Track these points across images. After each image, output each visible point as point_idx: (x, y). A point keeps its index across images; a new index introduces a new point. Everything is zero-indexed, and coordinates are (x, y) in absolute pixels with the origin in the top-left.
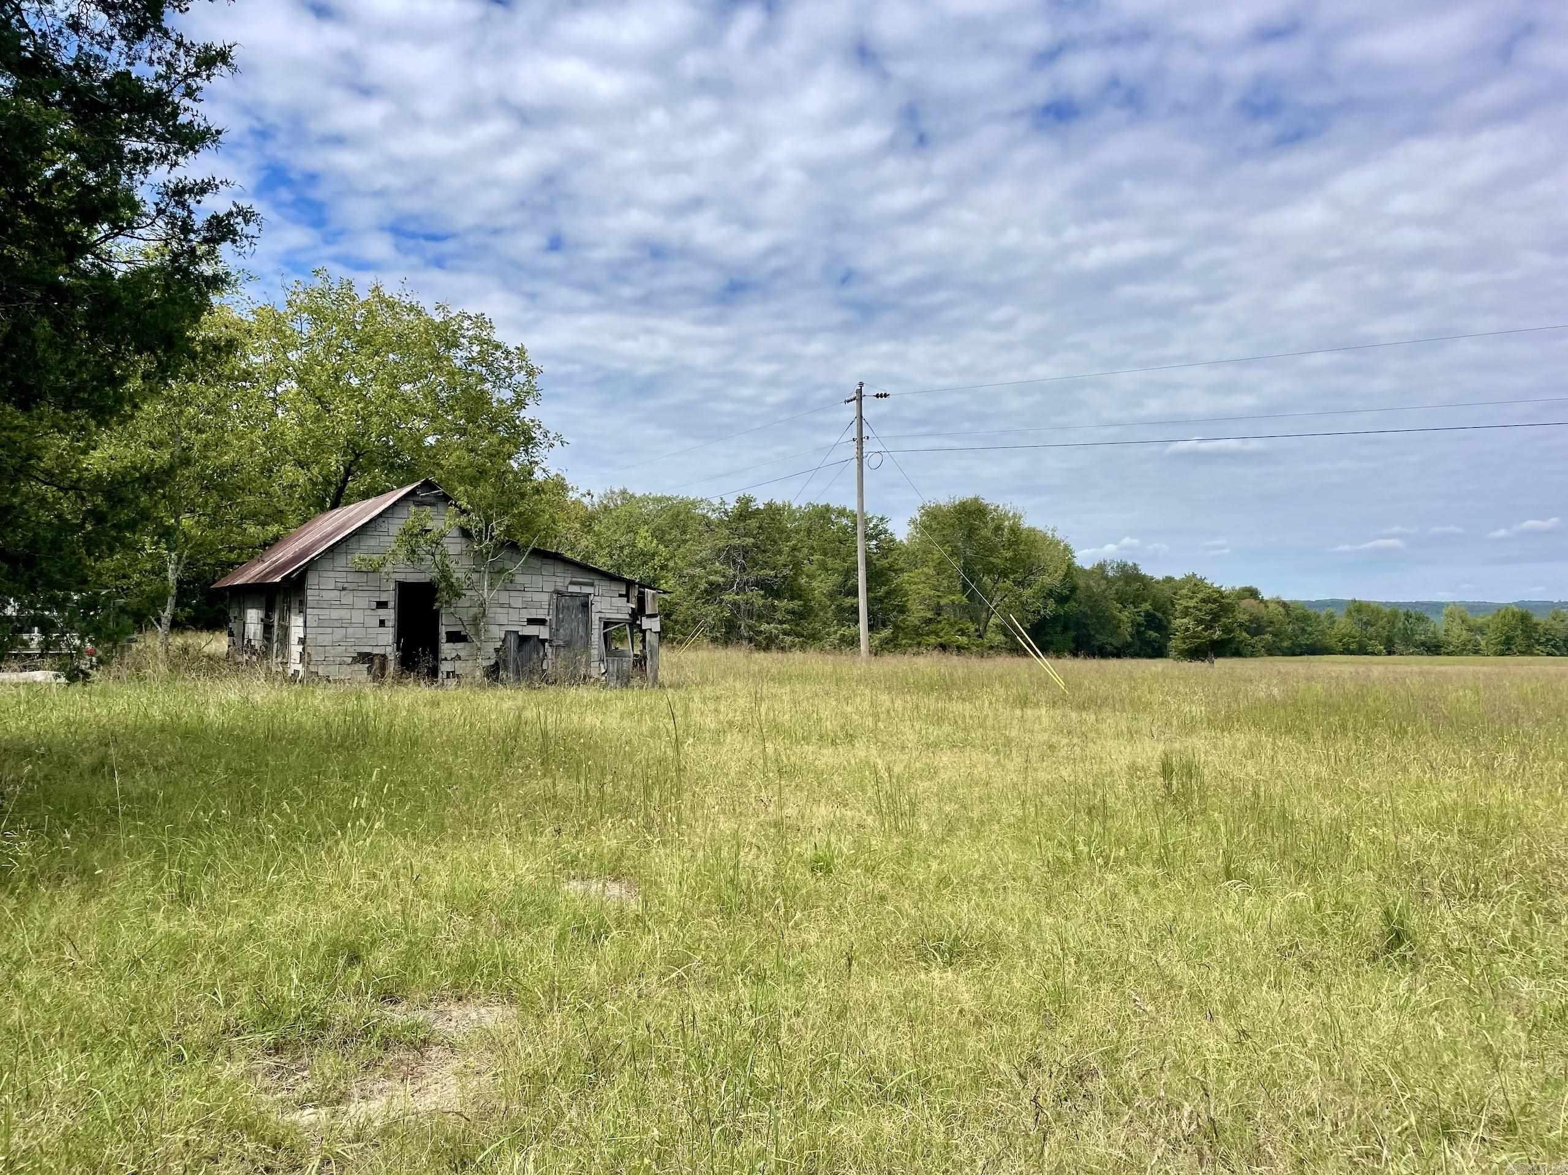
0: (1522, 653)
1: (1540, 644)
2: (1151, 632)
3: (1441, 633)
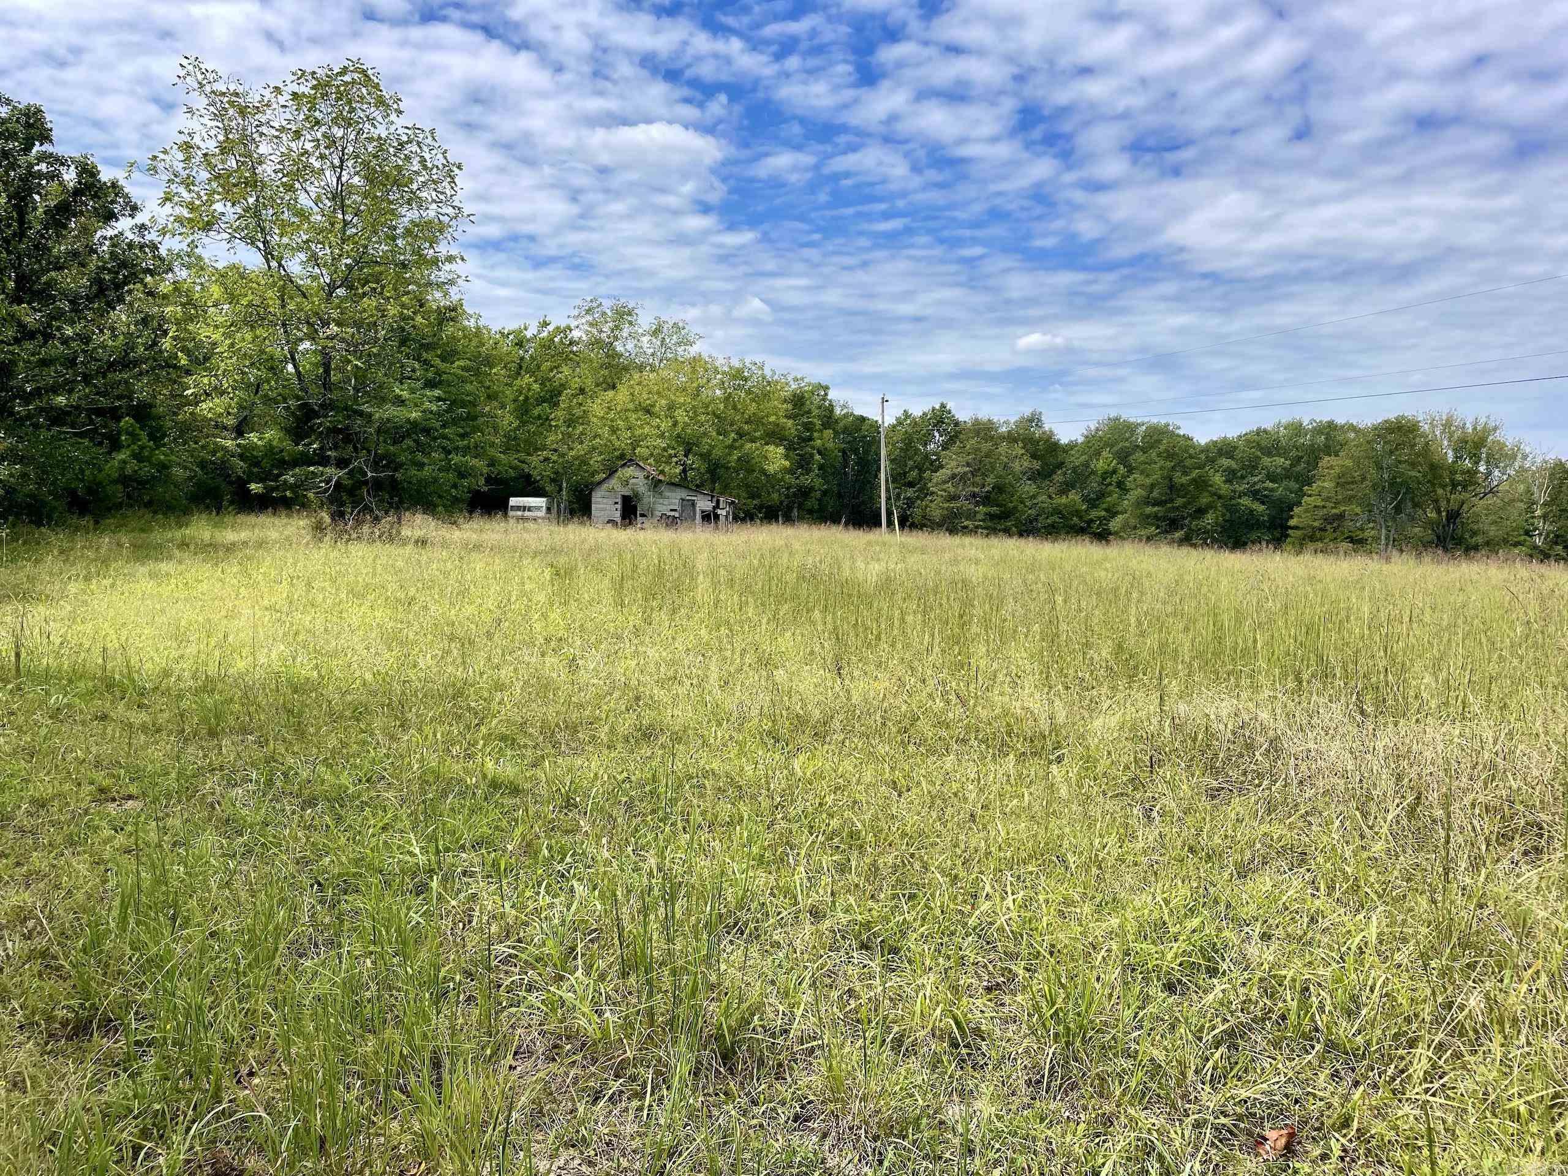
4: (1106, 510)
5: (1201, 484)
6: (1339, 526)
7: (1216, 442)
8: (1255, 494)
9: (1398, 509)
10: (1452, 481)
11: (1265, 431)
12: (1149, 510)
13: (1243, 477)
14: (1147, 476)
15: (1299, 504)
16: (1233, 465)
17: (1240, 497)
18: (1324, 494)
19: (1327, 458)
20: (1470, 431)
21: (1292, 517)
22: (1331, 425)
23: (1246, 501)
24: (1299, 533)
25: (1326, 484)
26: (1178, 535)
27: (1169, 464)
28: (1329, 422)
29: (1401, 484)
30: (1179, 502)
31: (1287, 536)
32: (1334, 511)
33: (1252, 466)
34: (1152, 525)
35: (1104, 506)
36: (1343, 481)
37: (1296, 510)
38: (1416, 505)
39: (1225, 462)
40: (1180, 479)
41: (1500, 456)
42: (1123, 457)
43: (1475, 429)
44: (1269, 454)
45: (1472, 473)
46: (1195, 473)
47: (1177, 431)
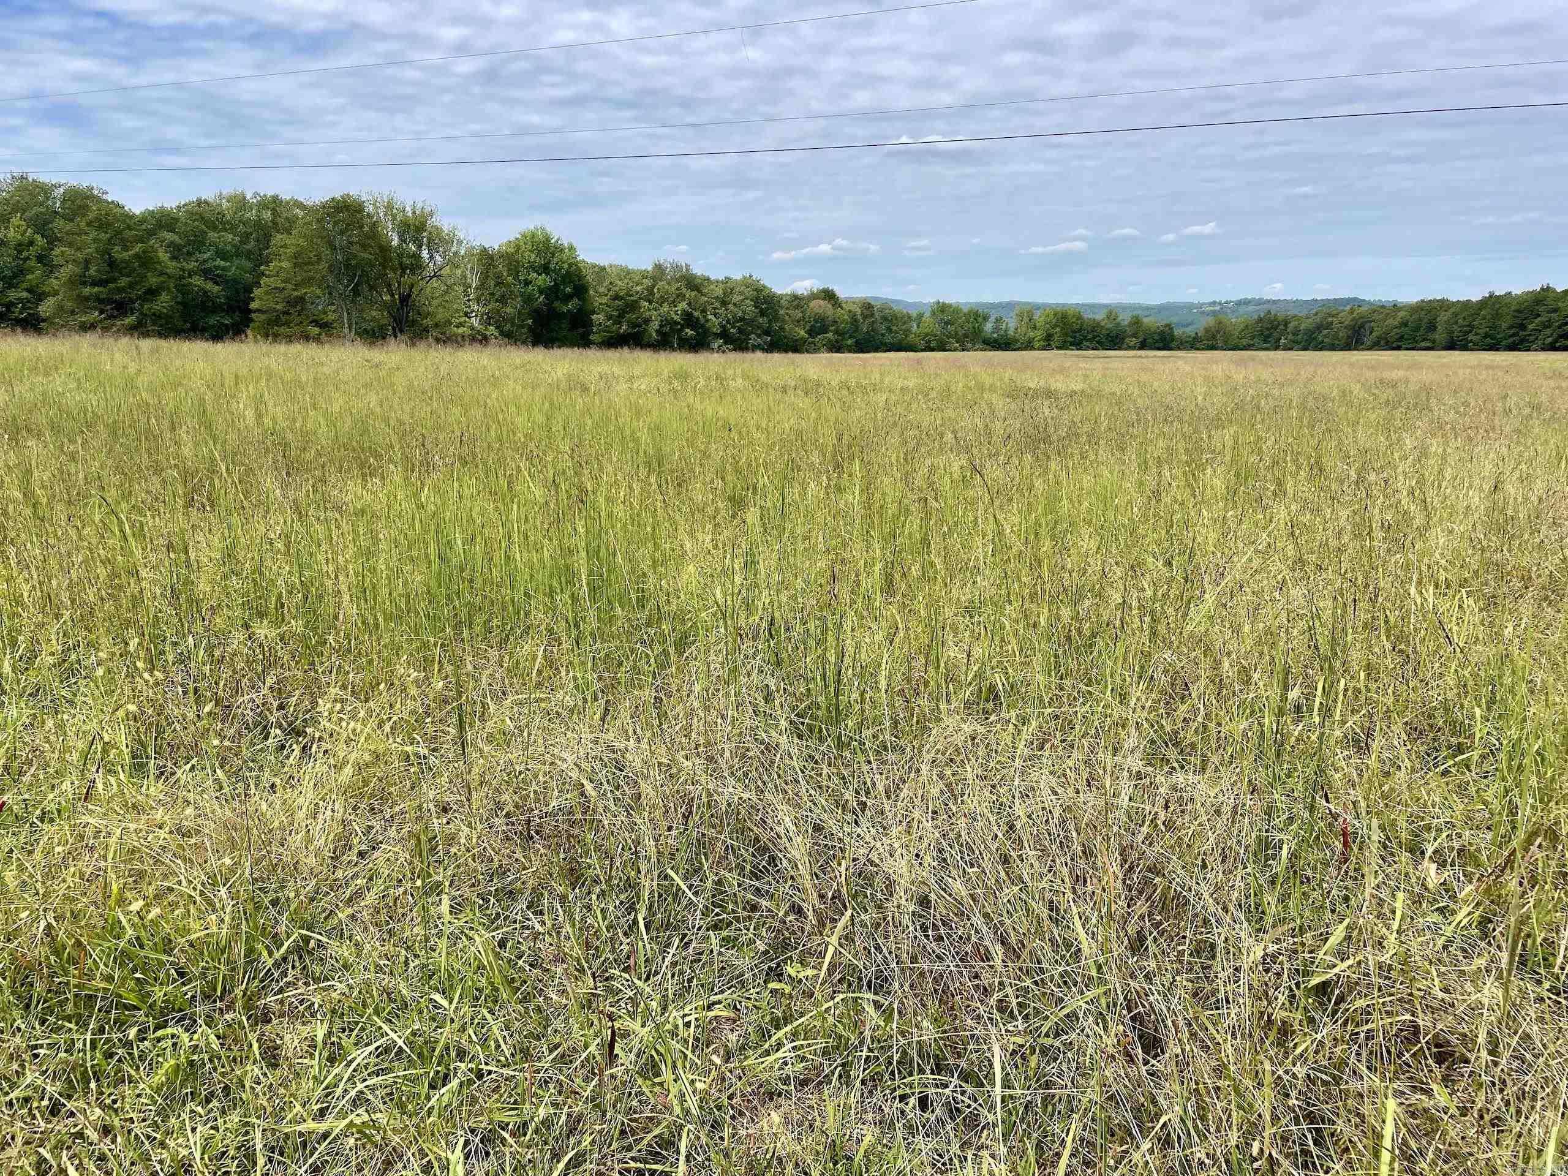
0: (1058, 348)
1: (1087, 340)
2: (687, 330)
3: (1011, 332)
4: (28, 291)
5: (146, 260)
6: (302, 310)
7: (153, 211)
8: (207, 273)
9: (356, 292)
10: (401, 264)
11: (206, 202)
12: (87, 291)
13: (189, 254)
14: (79, 249)
15: (258, 284)
16: (175, 238)
17: (190, 276)
18: (283, 275)
19: (279, 236)
20: (410, 214)
21: (253, 299)
22: (275, 199)
23: (197, 281)
24: (263, 317)
25: (283, 264)
26: (130, 320)
27: (104, 236)
28: (273, 197)
29: (356, 266)
30: (123, 282)
31: (252, 320)
32: (296, 294)
33: (196, 242)
34: (96, 308)
35: (25, 285)
36: (300, 261)
37: (257, 292)
38: (372, 288)
39: (169, 236)
40: (120, 254)
41: (438, 241)
42: (41, 224)
43: (414, 213)
44: (215, 228)
45: (417, 256)
46: (138, 248)
47: (104, 197)
